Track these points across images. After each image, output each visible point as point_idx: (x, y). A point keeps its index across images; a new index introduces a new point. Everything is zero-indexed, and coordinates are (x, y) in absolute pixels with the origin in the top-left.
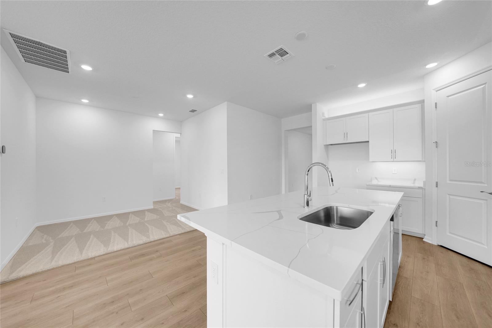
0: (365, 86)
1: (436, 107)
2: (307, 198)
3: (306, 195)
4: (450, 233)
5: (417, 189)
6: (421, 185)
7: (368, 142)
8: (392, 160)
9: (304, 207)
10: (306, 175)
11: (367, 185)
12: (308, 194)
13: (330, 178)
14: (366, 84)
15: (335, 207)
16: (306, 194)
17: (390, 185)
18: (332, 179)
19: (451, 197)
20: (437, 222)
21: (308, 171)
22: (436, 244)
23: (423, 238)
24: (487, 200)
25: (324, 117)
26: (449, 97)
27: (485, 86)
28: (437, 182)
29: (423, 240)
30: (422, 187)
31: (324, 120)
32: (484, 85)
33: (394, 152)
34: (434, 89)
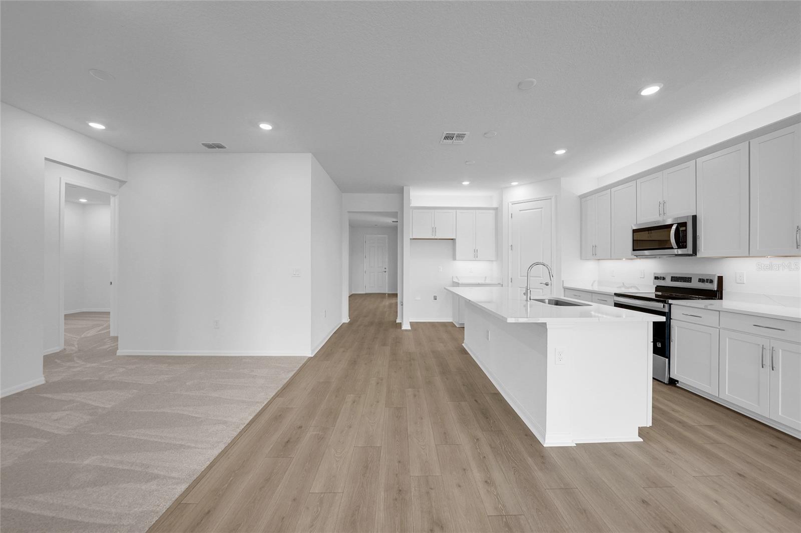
1: (512, 218)
7: (455, 239)
8: (474, 259)
26: (522, 212)
27: (541, 210)
28: (512, 278)
33: (476, 251)
34: (511, 202)
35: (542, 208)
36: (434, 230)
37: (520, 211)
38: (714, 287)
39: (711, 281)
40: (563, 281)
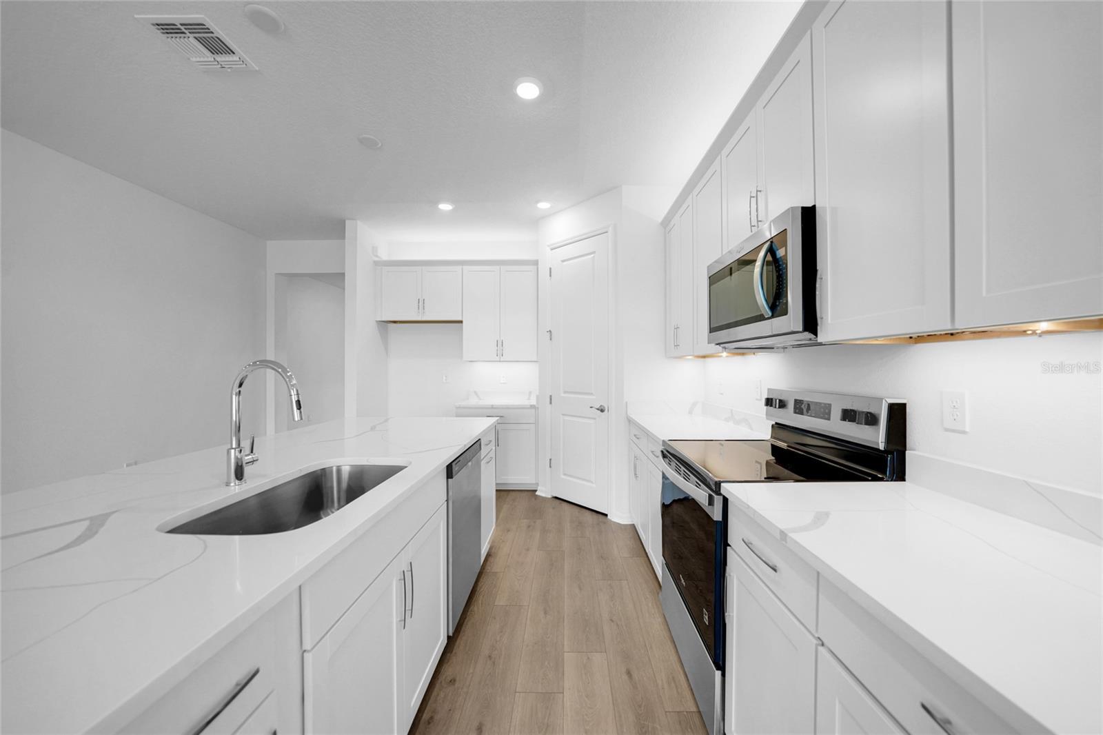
0: (452, 210)
1: (550, 276)
2: (236, 458)
3: (233, 451)
4: (565, 474)
5: (528, 408)
6: (534, 402)
7: (461, 322)
8: (498, 359)
9: (228, 484)
10: (234, 396)
11: (457, 408)
12: (239, 445)
13: (294, 398)
14: (454, 206)
15: (334, 469)
16: (234, 446)
17: (492, 405)
18: (298, 402)
19: (567, 418)
20: (550, 460)
21: (240, 385)
22: (550, 497)
23: (536, 491)
24: (595, 419)
25: (377, 256)
26: (565, 263)
27: (594, 257)
28: (551, 396)
29: (537, 493)
30: (534, 405)
31: (376, 263)
32: (592, 255)
33: (500, 344)
34: (548, 246)
35: (594, 253)
36: (421, 304)
37: (563, 261)
38: (877, 437)
39: (872, 420)
40: (627, 403)
